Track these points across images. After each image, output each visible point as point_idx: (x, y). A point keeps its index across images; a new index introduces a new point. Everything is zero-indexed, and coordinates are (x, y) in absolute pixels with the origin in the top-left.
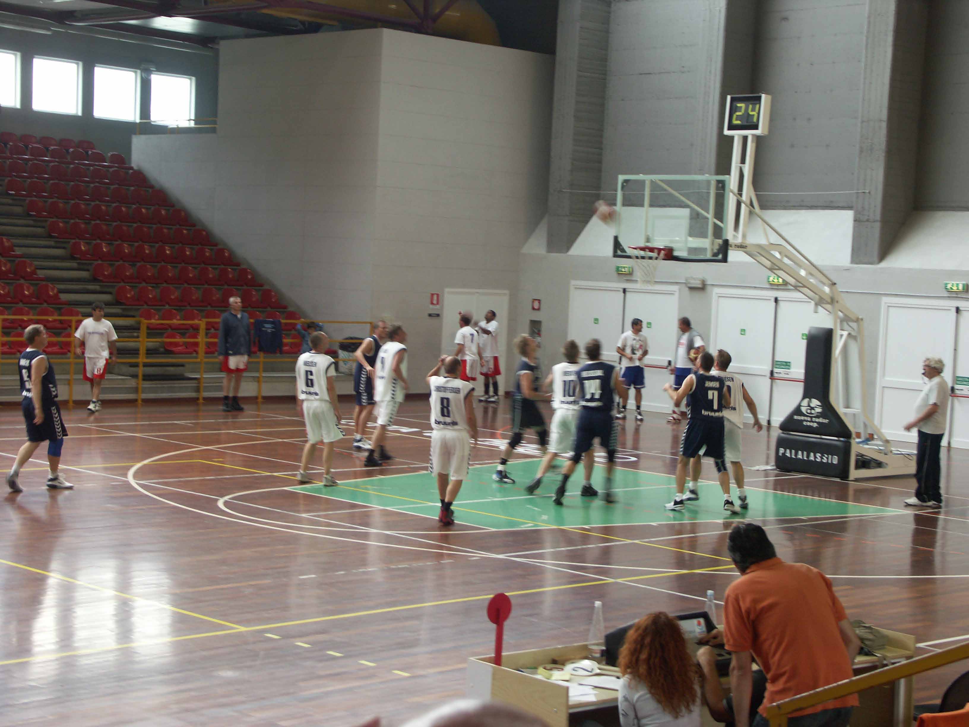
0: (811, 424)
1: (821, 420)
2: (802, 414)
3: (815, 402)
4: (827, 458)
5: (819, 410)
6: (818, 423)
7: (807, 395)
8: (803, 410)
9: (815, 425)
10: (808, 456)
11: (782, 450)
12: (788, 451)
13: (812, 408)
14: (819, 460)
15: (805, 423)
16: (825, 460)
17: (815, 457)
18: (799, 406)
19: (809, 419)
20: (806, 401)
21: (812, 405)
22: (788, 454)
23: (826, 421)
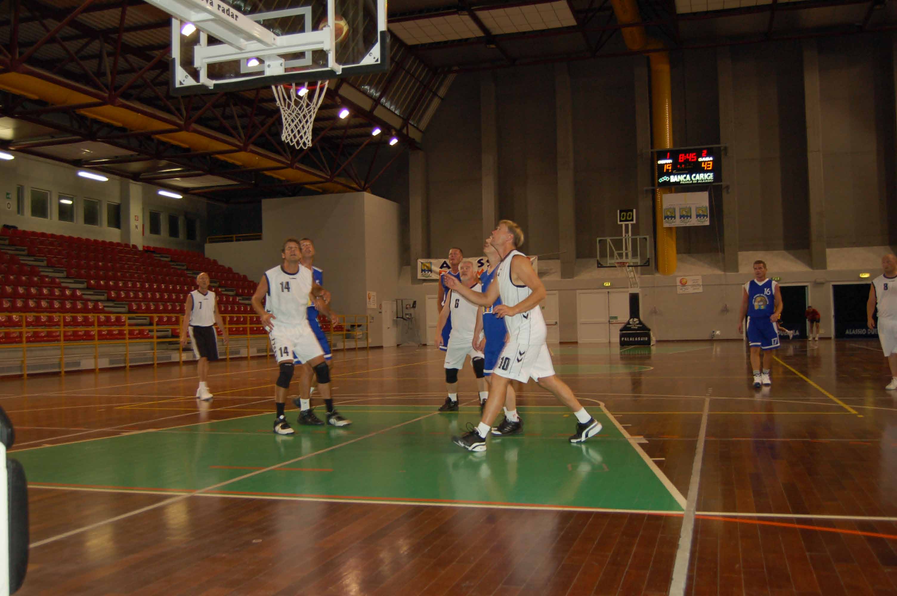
0: (635, 328)
1: (639, 326)
2: (630, 324)
3: (635, 320)
4: (643, 339)
5: (638, 322)
6: (638, 327)
7: (631, 317)
8: (631, 323)
9: (636, 328)
10: (635, 339)
11: (623, 339)
12: (626, 338)
13: (635, 322)
14: (639, 340)
15: (632, 328)
16: (642, 340)
17: (638, 339)
18: (629, 322)
19: (633, 326)
20: (631, 320)
21: (635, 321)
22: (626, 339)
23: (641, 326)
